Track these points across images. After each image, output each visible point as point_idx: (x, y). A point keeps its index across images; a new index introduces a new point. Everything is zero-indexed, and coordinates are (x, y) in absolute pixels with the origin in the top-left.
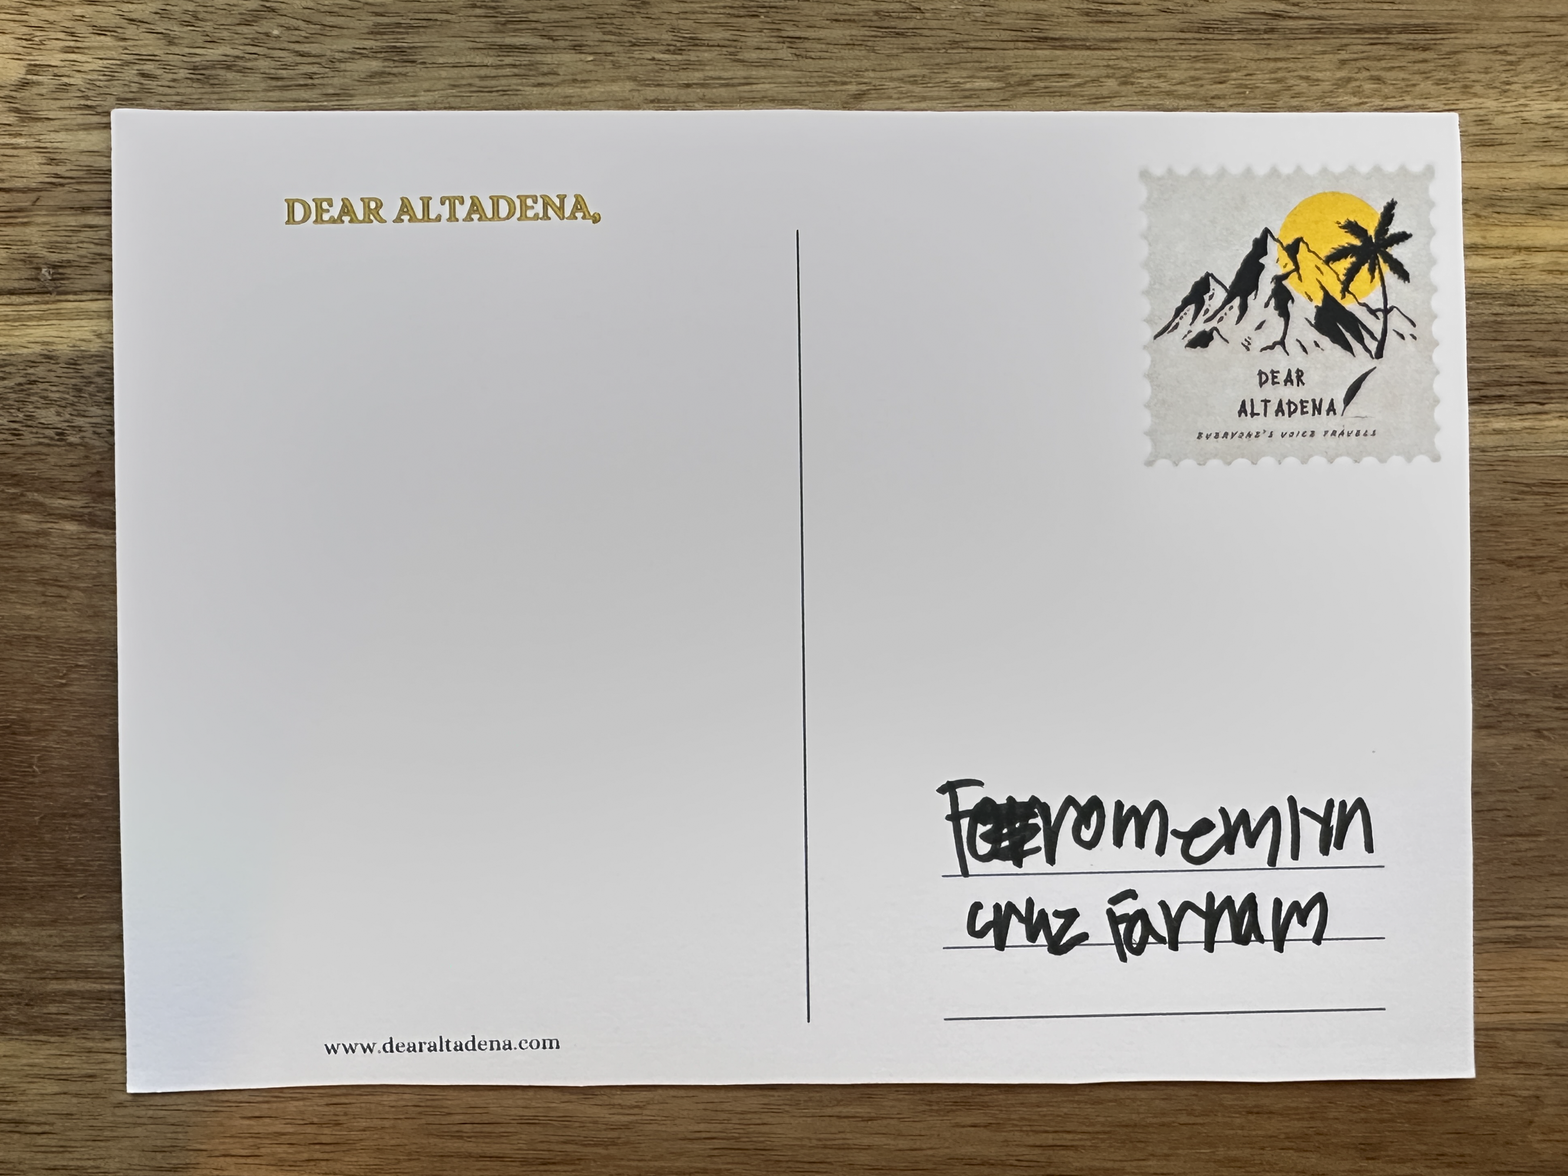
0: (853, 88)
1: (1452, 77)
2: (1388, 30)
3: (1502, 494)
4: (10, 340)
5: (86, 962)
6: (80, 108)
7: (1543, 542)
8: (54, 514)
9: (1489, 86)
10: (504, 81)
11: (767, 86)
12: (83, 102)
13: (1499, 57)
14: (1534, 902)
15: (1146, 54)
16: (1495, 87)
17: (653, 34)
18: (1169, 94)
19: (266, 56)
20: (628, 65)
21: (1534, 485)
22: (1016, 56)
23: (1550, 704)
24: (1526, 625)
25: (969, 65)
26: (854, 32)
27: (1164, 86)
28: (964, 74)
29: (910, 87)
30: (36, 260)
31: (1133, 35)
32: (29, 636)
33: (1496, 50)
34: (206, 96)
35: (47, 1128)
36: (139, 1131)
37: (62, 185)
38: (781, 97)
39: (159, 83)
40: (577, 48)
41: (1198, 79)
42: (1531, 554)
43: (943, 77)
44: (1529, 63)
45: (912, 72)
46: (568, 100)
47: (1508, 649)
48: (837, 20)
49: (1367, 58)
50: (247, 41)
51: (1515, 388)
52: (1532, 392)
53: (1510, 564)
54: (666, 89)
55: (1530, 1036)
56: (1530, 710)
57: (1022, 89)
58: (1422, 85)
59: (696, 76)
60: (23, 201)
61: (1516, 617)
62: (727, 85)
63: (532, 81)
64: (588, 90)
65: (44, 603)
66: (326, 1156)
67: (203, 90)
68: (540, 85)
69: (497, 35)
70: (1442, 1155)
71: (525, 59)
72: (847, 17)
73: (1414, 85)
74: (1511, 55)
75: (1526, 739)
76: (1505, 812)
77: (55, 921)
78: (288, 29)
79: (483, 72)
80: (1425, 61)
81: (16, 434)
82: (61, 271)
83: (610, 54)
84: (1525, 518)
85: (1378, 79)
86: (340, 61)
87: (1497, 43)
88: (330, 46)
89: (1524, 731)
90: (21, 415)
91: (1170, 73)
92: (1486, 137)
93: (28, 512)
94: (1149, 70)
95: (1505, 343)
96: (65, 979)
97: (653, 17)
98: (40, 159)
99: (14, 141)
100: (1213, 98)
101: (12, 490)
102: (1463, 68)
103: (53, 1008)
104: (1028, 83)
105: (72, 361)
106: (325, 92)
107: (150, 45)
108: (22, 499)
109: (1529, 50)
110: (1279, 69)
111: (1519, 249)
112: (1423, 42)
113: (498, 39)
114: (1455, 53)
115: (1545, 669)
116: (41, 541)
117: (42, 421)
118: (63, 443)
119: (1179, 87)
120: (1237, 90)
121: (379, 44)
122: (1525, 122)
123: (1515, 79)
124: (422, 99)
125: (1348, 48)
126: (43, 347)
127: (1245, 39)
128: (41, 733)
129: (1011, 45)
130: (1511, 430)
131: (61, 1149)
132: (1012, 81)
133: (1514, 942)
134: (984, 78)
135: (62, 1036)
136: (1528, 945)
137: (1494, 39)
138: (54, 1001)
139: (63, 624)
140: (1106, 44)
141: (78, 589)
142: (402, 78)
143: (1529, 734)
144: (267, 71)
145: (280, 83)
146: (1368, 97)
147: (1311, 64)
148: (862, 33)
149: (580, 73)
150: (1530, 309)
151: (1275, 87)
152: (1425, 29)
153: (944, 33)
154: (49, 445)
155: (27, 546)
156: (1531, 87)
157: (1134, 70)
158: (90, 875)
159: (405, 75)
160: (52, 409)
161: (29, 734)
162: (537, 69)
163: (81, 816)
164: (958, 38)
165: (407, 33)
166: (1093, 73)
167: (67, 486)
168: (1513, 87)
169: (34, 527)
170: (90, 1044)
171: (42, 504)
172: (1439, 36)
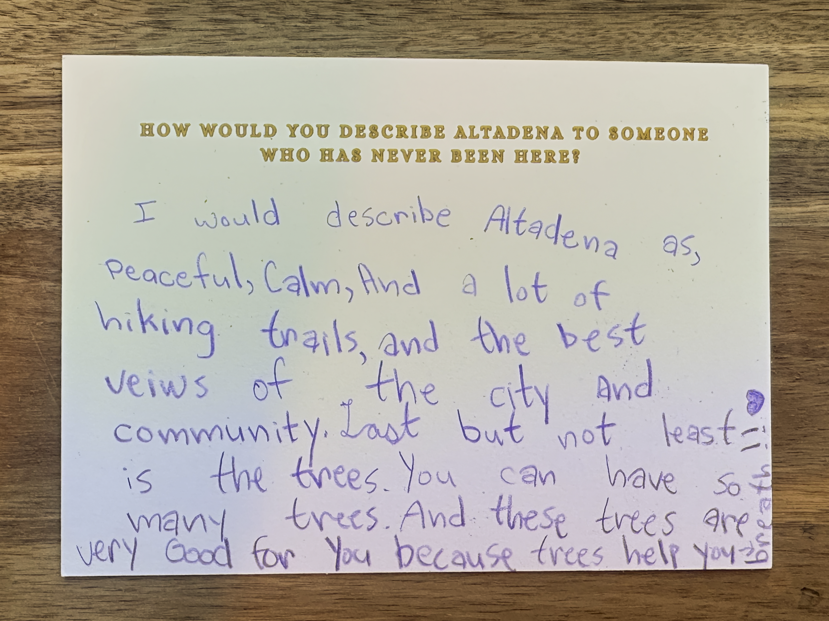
0: (401, 40)
1: (712, 32)
2: (679, 8)
9: (733, 36)
10: (218, 38)
11: (356, 39)
13: (737, 21)
15: (554, 21)
16: (736, 37)
17: (295, 13)
18: (566, 41)
19: (91, 26)
20: (282, 30)
22: (486, 23)
25: (462, 28)
26: (401, 11)
27: (564, 38)
28: (461, 32)
29: (430, 39)
31: (546, 11)
33: (735, 17)
34: (59, 47)
36: (26, 596)
38: (363, 45)
39: (34, 40)
40: (256, 20)
41: (581, 34)
44: (752, 24)
45: (431, 32)
46: (251, 47)
48: (392, 5)
49: (669, 22)
50: (82, 18)
54: (303, 42)
57: (489, 40)
58: (697, 36)
59: (318, 35)
62: (335, 39)
63: (233, 37)
64: (262, 42)
66: (127, 607)
67: (57, 44)
68: (236, 40)
69: (213, 14)
70: (722, 594)
71: (228, 26)
72: (396, 4)
73: (693, 36)
74: (742, 20)
78: (103, 11)
79: (207, 33)
80: (698, 24)
83: (274, 23)
85: (674, 33)
86: (130, 28)
87: (734, 14)
88: (125, 21)
91: (567, 31)
94: (555, 30)
97: (295, 4)
100: (589, 43)
102: (717, 27)
104: (492, 36)
106: (123, 44)
107: (30, 20)
109: (751, 18)
110: (623, 28)
112: (697, 14)
113: (215, 16)
114: (714, 19)
119: (570, 38)
120: (601, 39)
121: (151, 19)
123: (745, 32)
124: (174, 47)
125: (659, 17)
127: (605, 13)
129: (483, 17)
132: (485, 35)
134: (469, 34)
137: (733, 12)
140: (533, 16)
142: (163, 37)
144: (92, 34)
145: (98, 40)
146: (669, 42)
147: (639, 26)
148: (405, 11)
149: (257, 33)
151: (622, 37)
152: (698, 7)
153: (448, 11)
156: (753, 37)
157: (547, 30)
159: (165, 35)
162: (235, 32)
164: (456, 13)
165: (166, 13)
166: (527, 31)
168: (743, 37)
172: (705, 11)
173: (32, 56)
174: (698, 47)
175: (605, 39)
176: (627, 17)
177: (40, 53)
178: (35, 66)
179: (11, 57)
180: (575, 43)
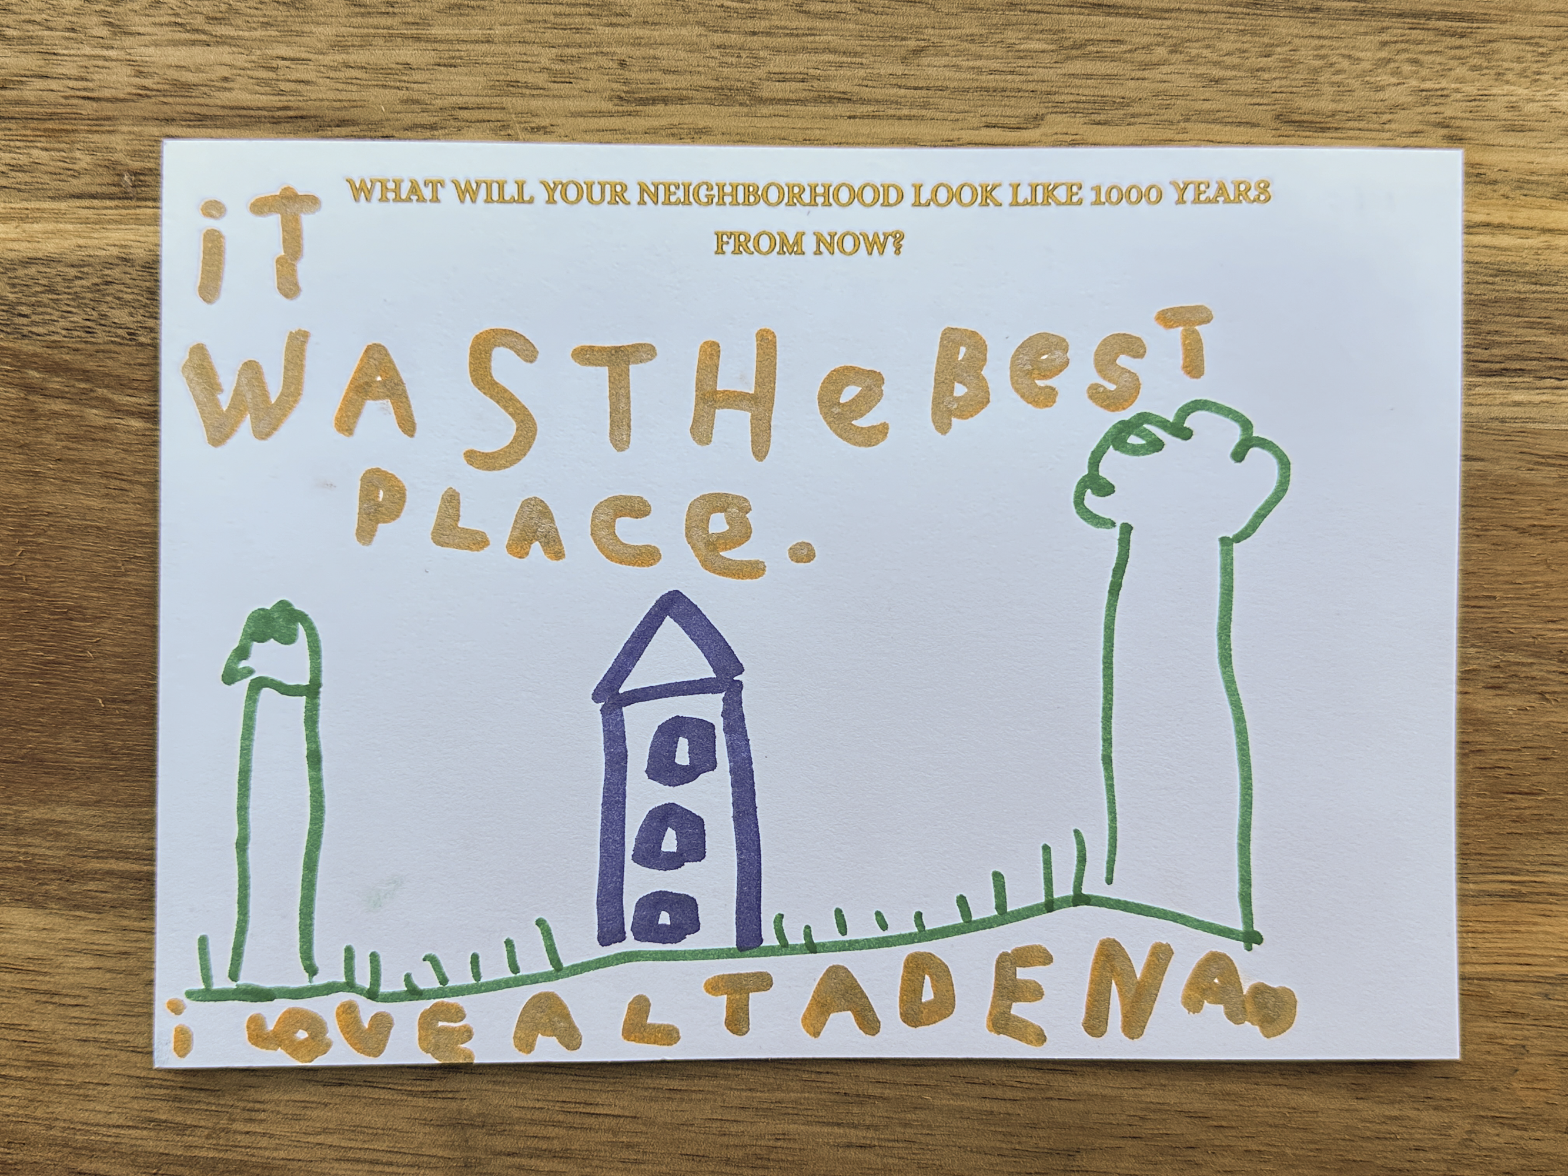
0: (912, 44)
1: (1485, 64)
2: (1427, 16)
3: (1519, 464)
4: (89, 242)
5: (127, 842)
6: (169, 24)
7: (1555, 512)
8: (123, 411)
9: (1522, 74)
11: (830, 38)
12: (173, 19)
13: (1531, 48)
14: (1530, 858)
16: (1526, 77)
18: (1216, 64)
21: (1549, 457)
22: (1071, 21)
23: (1554, 668)
24: (1534, 591)
25: (1025, 27)
29: (966, 45)
30: (120, 167)
32: (92, 526)
33: (1528, 40)
34: (291, 19)
35: (80, 1001)
37: (148, 96)
41: (1244, 52)
42: (1545, 523)
43: (998, 37)
44: (1560, 55)
45: (968, 32)
47: (1516, 613)
49: (1407, 42)
51: (1535, 363)
52: (1551, 368)
53: (1523, 531)
55: (1520, 987)
56: (1535, 673)
57: (1074, 52)
58: (1458, 71)
59: (762, 25)
60: (109, 109)
61: (1526, 583)
62: (792, 35)
63: (605, 20)
65: (107, 494)
68: (611, 25)
70: (1430, 1098)
73: (1450, 70)
74: (1543, 46)
75: (1532, 700)
76: (1508, 771)
77: (99, 802)
80: (1460, 47)
81: (89, 332)
82: (142, 178)
84: (1539, 488)
85: (1415, 62)
89: (1529, 692)
90: (94, 313)
91: (1219, 45)
92: (1516, 123)
93: (95, 407)
94: (1197, 41)
95: (1526, 319)
96: (107, 858)
98: (129, 70)
99: (105, 53)
101: (83, 385)
102: (1496, 56)
103: (92, 886)
104: (1081, 46)
105: (147, 265)
106: (405, 20)
108: (92, 394)
109: (1561, 43)
110: (1322, 46)
111: (1545, 231)
112: (1459, 31)
114: (1490, 41)
115: (1550, 634)
116: (109, 436)
117: (116, 321)
118: (134, 343)
119: (1224, 59)
120: (1281, 64)
122: (1554, 111)
123: (1546, 70)
125: (1388, 31)
126: (121, 250)
127: (1291, 17)
128: (97, 619)
129: (1067, 9)
130: (1530, 402)
131: (94, 1022)
132: (1066, 44)
133: (1509, 896)
134: (1039, 40)
135: (100, 913)
136: (1522, 899)
137: (1527, 32)
138: (93, 879)
139: (124, 517)
140: (1159, 14)
141: (140, 483)
142: (479, 12)
143: (1533, 696)
145: (362, 10)
146: (1406, 78)
147: (1353, 44)
150: (1553, 289)
151: (1320, 63)
152: (1461, 17)
154: (121, 344)
155: (94, 440)
156: (1560, 78)
157: (1183, 40)
158: (135, 760)
160: (126, 310)
161: (85, 620)
163: (130, 702)
166: (1146, 40)
167: (135, 384)
168: (1542, 77)
169: (102, 422)
170: (125, 923)
171: (110, 401)
172: (1475, 25)
173: (241, 33)
174: (1457, 91)
175: (1289, 64)
176: (1331, 26)
177: (255, 29)
178: (246, 52)
179: (204, 32)
180: (1234, 67)
